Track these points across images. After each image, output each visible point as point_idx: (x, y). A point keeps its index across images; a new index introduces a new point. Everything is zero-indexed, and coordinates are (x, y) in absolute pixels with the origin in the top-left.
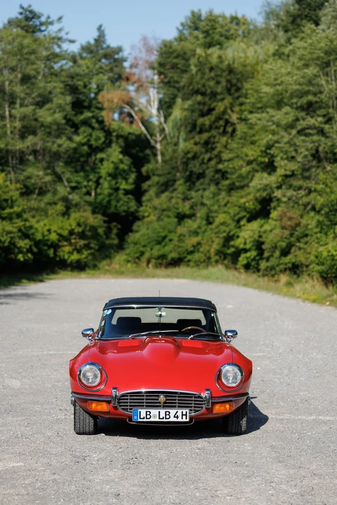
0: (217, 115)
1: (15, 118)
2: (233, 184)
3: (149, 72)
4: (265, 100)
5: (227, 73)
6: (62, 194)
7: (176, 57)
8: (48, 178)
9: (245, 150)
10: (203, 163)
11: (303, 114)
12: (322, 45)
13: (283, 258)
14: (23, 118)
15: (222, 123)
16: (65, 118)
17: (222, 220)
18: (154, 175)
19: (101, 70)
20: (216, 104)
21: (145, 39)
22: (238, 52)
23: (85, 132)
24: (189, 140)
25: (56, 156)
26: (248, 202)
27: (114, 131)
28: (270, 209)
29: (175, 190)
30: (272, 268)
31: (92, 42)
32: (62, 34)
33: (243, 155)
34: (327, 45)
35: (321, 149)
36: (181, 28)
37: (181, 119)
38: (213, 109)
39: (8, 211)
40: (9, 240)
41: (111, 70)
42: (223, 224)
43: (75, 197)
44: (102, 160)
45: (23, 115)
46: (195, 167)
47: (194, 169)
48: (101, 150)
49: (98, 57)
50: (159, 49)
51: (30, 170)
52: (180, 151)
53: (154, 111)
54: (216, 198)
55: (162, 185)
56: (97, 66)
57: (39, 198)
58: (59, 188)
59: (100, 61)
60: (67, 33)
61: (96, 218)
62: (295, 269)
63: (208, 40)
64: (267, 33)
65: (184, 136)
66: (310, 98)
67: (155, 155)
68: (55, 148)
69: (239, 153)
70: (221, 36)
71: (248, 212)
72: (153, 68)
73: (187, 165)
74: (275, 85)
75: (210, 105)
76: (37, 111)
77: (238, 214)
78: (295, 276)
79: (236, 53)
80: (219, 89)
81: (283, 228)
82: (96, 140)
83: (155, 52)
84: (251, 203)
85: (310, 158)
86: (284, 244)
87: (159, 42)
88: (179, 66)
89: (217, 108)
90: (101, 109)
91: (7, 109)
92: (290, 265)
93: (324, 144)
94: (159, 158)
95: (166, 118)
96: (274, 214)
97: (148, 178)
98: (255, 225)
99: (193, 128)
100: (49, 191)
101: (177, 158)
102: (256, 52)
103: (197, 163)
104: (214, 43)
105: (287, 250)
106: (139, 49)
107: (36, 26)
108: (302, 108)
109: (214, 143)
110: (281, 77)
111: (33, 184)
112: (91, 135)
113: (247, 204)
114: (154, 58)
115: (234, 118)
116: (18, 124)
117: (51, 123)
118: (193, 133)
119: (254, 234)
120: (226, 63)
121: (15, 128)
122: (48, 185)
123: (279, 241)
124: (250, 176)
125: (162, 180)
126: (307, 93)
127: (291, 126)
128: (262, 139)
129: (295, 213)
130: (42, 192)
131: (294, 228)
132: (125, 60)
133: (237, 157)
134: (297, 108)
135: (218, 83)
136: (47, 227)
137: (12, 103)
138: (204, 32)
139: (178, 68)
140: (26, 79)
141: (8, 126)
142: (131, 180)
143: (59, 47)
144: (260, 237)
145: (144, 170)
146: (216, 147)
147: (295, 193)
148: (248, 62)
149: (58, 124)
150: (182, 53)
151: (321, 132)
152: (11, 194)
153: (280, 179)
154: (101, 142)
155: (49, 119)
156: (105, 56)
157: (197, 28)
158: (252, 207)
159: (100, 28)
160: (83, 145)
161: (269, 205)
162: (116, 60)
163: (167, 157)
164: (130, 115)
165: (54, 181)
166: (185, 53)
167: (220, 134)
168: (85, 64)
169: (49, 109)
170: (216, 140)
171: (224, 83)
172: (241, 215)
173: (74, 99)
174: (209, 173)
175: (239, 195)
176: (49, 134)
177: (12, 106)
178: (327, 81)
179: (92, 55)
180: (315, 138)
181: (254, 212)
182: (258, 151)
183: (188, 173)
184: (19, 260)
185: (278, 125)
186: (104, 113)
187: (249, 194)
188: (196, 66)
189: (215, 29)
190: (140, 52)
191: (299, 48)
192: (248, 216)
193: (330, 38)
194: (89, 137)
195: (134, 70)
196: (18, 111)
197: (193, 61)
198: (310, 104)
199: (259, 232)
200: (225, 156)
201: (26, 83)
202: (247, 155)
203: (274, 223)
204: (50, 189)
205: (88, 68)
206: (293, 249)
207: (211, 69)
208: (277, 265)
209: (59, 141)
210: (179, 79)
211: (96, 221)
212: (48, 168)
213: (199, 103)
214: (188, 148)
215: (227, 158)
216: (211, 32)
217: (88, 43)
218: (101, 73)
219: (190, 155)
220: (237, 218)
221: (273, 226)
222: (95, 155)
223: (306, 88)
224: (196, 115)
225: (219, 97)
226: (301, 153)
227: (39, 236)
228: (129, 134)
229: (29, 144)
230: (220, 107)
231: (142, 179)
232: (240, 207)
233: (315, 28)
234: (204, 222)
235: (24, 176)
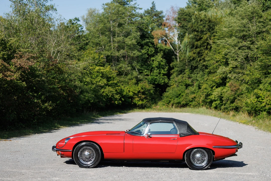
0: (204, 41)
1: (115, 42)
2: (210, 71)
3: (174, 22)
4: (224, 34)
5: (208, 22)
6: (135, 75)
7: (186, 15)
8: (129, 68)
9: (215, 56)
10: (197, 62)
11: (241, 40)
12: (250, 9)
13: (231, 104)
14: (119, 42)
15: (205, 44)
16: (137, 42)
17: (205, 87)
18: (175, 67)
19: (153, 21)
20: (203, 36)
21: (172, 7)
22: (213, 13)
23: (146, 48)
24: (191, 51)
25: (133, 58)
26: (216, 79)
27: (158, 48)
28: (227, 82)
29: (185, 73)
30: (227, 108)
31: (150, 9)
32: (136, 6)
33: (215, 58)
34: (252, 9)
35: (249, 56)
36: (188, 3)
37: (187, 43)
38: (202, 38)
39: (111, 82)
40: (111, 95)
41: (158, 21)
42: (205, 89)
43: (140, 77)
44: (153, 60)
45: (119, 41)
46: (194, 64)
47: (193, 64)
48: (153, 56)
49: (152, 16)
50: (178, 12)
51: (121, 65)
52: (187, 56)
53: (176, 39)
54: (203, 77)
55: (179, 71)
56: (152, 20)
57: (125, 77)
58: (134, 73)
59: (153, 17)
60: (138, 5)
61: (149, 86)
62: (237, 109)
63: (200, 7)
64: (227, 4)
65: (189, 50)
66: (244, 33)
67: (176, 59)
68: (132, 55)
69: (213, 57)
70: (206, 6)
71: (217, 84)
72: (176, 20)
73: (190, 63)
74: (229, 27)
75: (201, 36)
76: (125, 39)
77: (212, 84)
78: (237, 112)
79: (212, 14)
80: (205, 30)
81: (232, 91)
82: (151, 52)
83: (177, 14)
84: (218, 80)
85: (244, 60)
86: (232, 98)
87: (178, 9)
88: (187, 19)
89: (203, 38)
90: (153, 38)
91: (112, 38)
92: (235, 107)
93: (250, 54)
94: (178, 60)
95: (181, 42)
96: (228, 85)
97: (173, 68)
98: (219, 89)
99: (193, 46)
100: (130, 74)
101: (186, 59)
102: (221, 13)
103: (194, 62)
104: (203, 9)
105: (233, 101)
106: (170, 12)
107: (125, 2)
108: (241, 38)
109: (202, 53)
110: (232, 23)
111: (123, 71)
112: (148, 49)
113: (216, 80)
114: (176, 16)
115: (211, 42)
116: (116, 45)
117: (131, 44)
118: (193, 49)
119: (219, 93)
120: (208, 17)
121: (115, 46)
122: (129, 71)
123: (229, 97)
124: (217, 68)
125: (179, 69)
126: (243, 31)
127: (235, 45)
128: (223, 51)
129: (237, 84)
130: (126, 74)
131: (236, 91)
132: (164, 17)
133: (212, 59)
134: (238, 38)
135: (204, 26)
136: (128, 90)
137: (114, 36)
138: (198, 4)
139: (187, 20)
140: (120, 25)
141: (112, 45)
142: (166, 70)
143: (135, 11)
144: (221, 94)
145: (171, 65)
146: (203, 55)
147: (237, 75)
148: (217, 17)
149: (133, 45)
150: (188, 13)
151: (249, 48)
152: (113, 75)
153: (231, 69)
154: (153, 53)
155: (130, 42)
156: (155, 15)
157: (195, 3)
158: (218, 81)
159: (153, 3)
160: (145, 54)
161: (226, 81)
162: (160, 17)
163: (181, 59)
164: (166, 41)
165: (132, 69)
166: (190, 14)
167: (205, 49)
168: (147, 19)
169: (130, 38)
170: (203, 52)
171: (207, 27)
172: (213, 85)
173: (141, 34)
174: (200, 66)
175: (212, 76)
176: (130, 49)
177: (114, 37)
178: (252, 26)
179: (150, 15)
180: (246, 51)
181: (219, 83)
182: (221, 56)
183: (190, 66)
184: (115, 103)
185: (230, 45)
186: (154, 40)
187: (217, 75)
188: (194, 19)
189: (203, 3)
190: (170, 13)
191: (240, 11)
192: (216, 85)
193: (253, 6)
194: (147, 50)
195: (168, 21)
196: (116, 39)
197: (193, 17)
198: (244, 36)
199: (221, 92)
200: (206, 59)
201: (120, 27)
202: (216, 58)
203: (228, 88)
204: (130, 73)
205: (147, 20)
206: (236, 100)
207: (201, 21)
208: (229, 107)
209: (134, 52)
210: (187, 25)
211: (150, 87)
212: (129, 64)
213: (196, 35)
214: (191, 55)
215: (207, 60)
216: (201, 4)
217: (148, 9)
218: (154, 22)
219: (191, 58)
220: (211, 86)
221: (227, 90)
222: (150, 59)
223: (242, 29)
224: (194, 40)
225: (204, 33)
226: (240, 58)
227: (124, 93)
228: (165, 49)
229: (121, 53)
230: (205, 37)
231: (170, 69)
232: (213, 81)
233: (247, 2)
234: (197, 88)
235: (119, 67)
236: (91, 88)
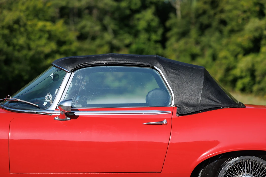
6: (108, 39)
8: (97, 28)
9: (241, 2)
18: (175, 27)
28: (261, 45)
30: (262, 89)
33: (240, 7)
42: (226, 58)
43: (116, 42)
48: (138, 11)
52: (193, 8)
54: (220, 42)
68: (102, 6)
69: (237, 5)
73: (198, 19)
82: (135, 5)
84: (246, 42)
96: (263, 49)
97: (170, 29)
98: (249, 58)
103: (206, 17)
124: (246, 20)
130: (94, 38)
133: (235, 8)
142: (159, 33)
144: (253, 66)
145: (167, 24)
152: (69, 37)
154: (138, 6)
163: (185, 13)
172: (238, 51)
182: (251, 2)
183: (199, 24)
187: (245, 35)
192: (243, 51)
199: (253, 62)
202: (242, 6)
215: (228, 10)
219: (201, 11)
220: (235, 53)
221: (263, 58)
232: (237, 45)
235: (81, 26)
236: (26, 55)
